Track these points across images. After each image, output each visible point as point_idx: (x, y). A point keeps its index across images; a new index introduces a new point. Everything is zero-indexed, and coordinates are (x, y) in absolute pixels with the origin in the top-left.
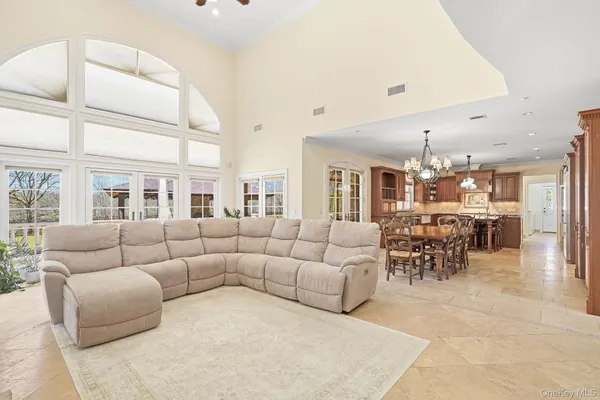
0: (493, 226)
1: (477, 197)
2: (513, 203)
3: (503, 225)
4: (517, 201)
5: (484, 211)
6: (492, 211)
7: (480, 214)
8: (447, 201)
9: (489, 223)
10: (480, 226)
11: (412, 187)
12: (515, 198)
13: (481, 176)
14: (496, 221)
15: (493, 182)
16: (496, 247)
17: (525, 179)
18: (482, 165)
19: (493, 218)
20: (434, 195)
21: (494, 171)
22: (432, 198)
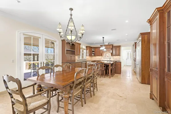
0: (111, 66)
1: (108, 55)
2: (118, 57)
3: (115, 65)
4: (120, 56)
5: (109, 59)
6: (112, 59)
7: (107, 61)
8: (98, 56)
9: (110, 65)
10: (107, 66)
11: (86, 50)
12: (119, 55)
13: (108, 47)
14: (112, 64)
15: (112, 49)
16: (112, 75)
17: (122, 48)
18: (109, 43)
19: (112, 62)
20: (94, 54)
21: (113, 45)
22: (93, 55)
